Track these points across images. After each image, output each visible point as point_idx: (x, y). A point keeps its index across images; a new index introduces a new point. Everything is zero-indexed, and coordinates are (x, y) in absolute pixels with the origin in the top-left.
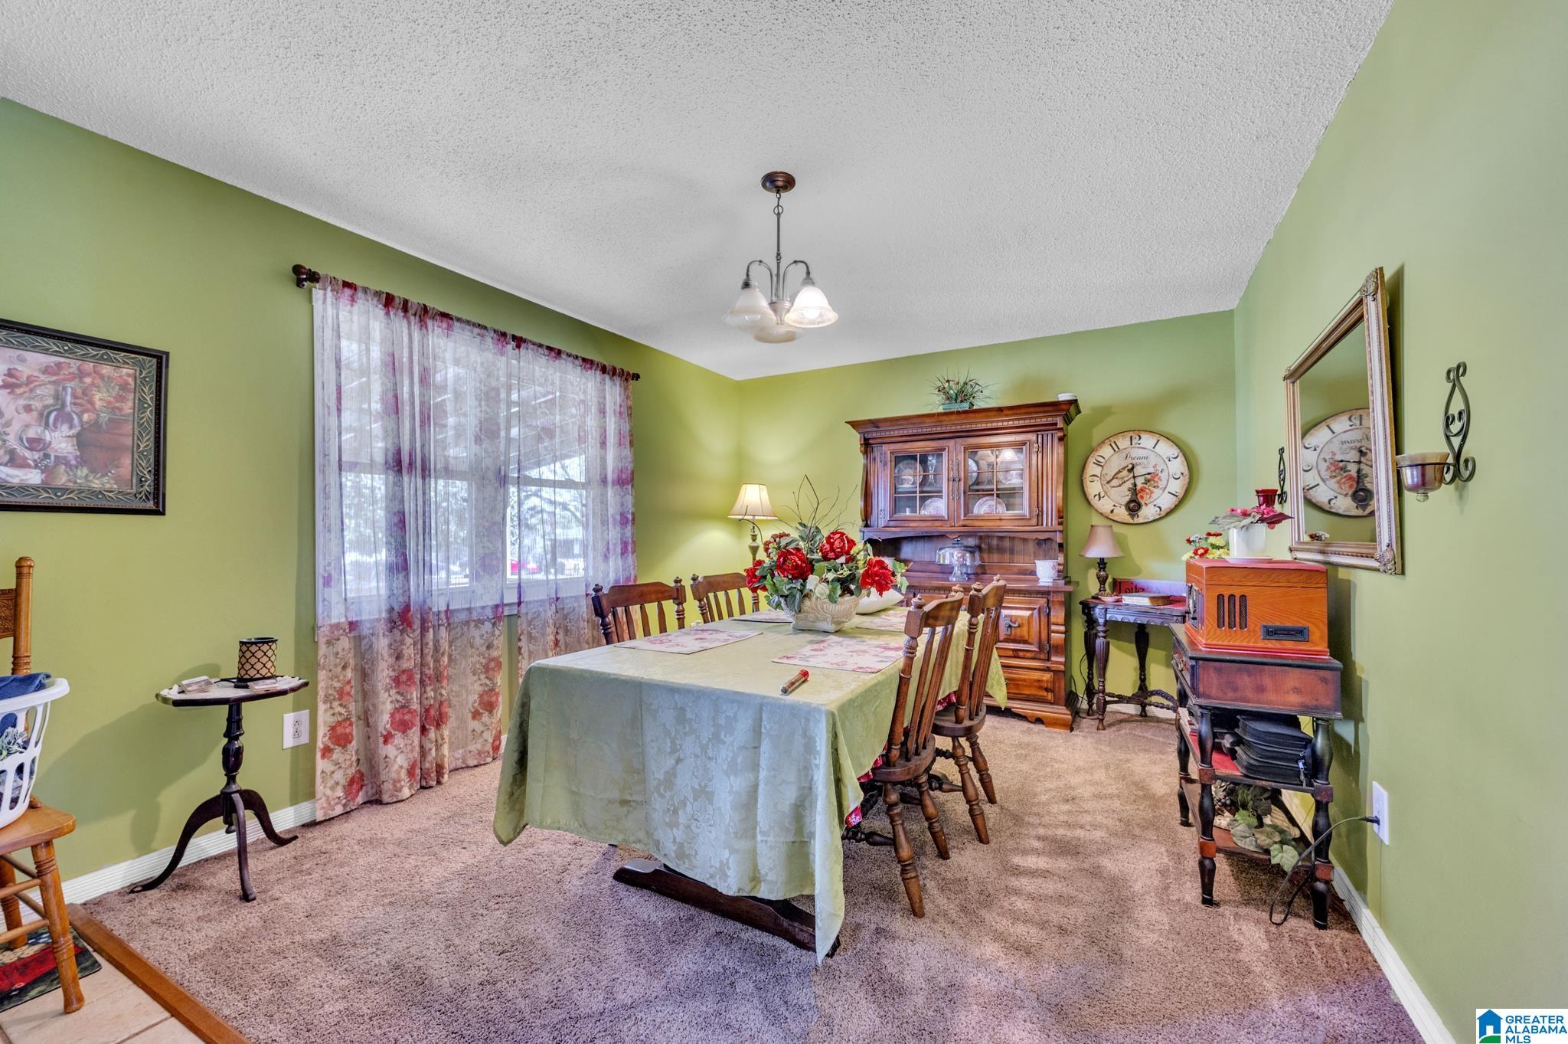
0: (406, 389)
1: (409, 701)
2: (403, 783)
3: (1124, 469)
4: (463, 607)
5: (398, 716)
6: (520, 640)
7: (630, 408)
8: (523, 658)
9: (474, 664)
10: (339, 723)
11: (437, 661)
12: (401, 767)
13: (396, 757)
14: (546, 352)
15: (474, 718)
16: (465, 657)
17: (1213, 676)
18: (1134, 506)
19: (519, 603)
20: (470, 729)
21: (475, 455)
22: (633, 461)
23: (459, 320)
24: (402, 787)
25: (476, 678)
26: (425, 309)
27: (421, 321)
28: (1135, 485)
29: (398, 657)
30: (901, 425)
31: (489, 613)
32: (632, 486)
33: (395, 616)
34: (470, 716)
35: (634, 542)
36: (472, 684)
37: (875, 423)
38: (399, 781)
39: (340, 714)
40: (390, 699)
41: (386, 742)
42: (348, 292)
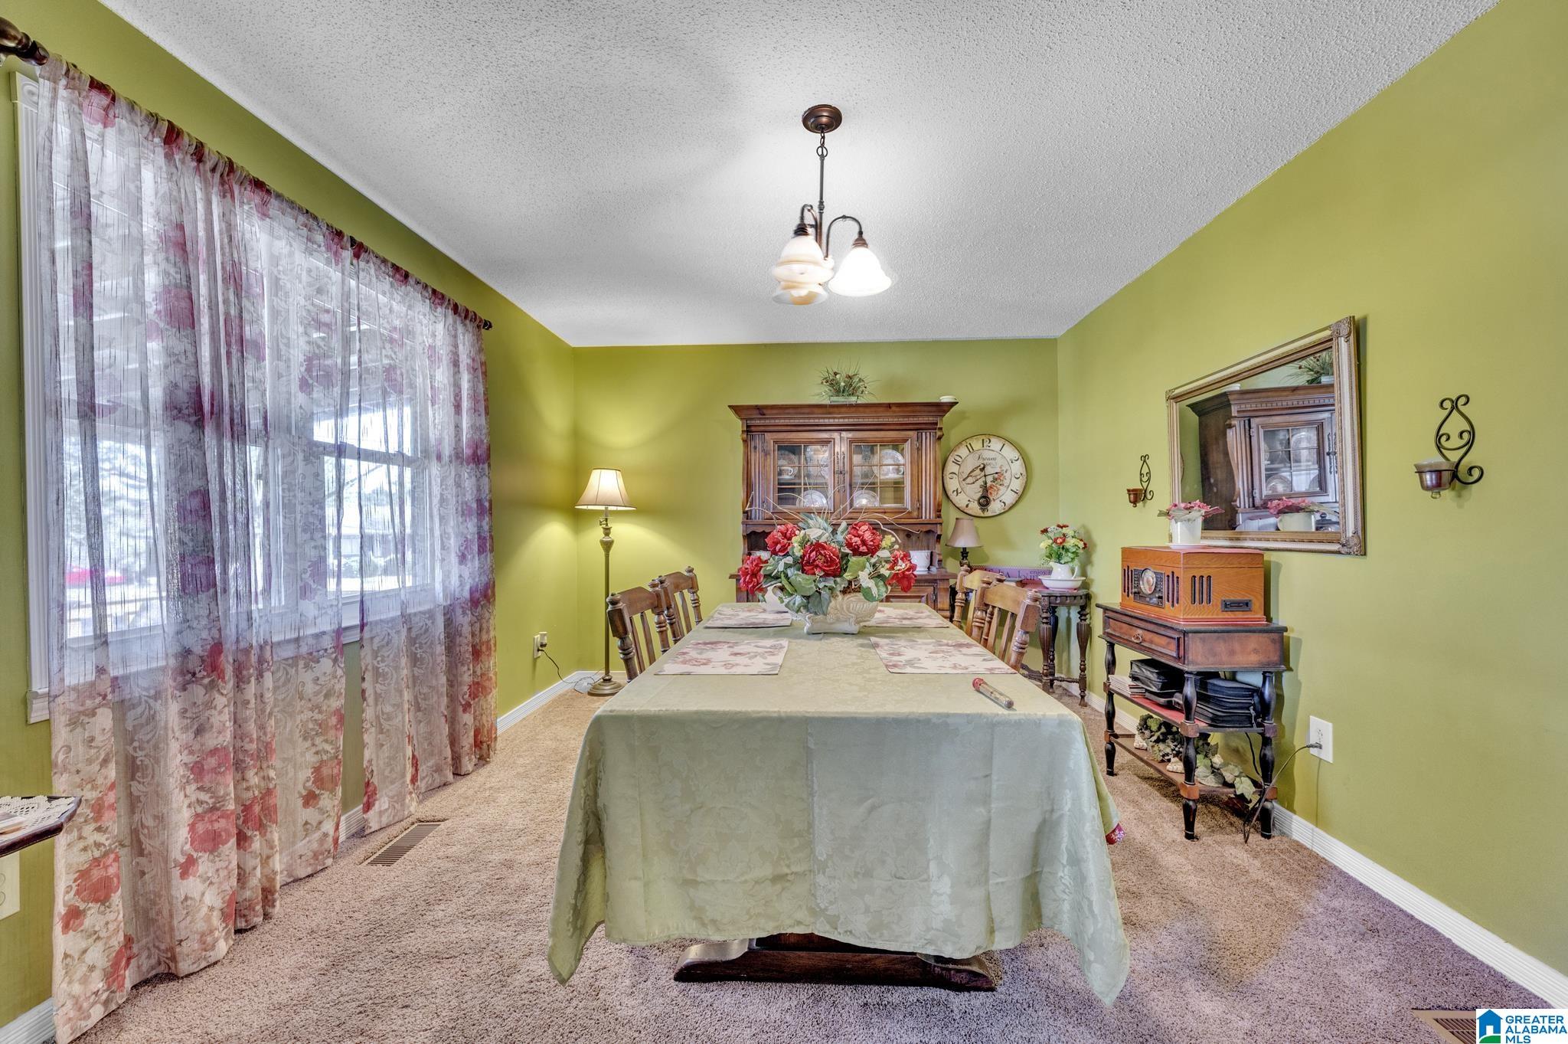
0: (204, 290)
1: (220, 800)
2: (217, 934)
3: (977, 468)
4: (288, 637)
5: (201, 828)
6: (363, 679)
7: (483, 364)
8: (368, 705)
9: (304, 724)
10: (96, 862)
11: (262, 727)
12: (211, 909)
13: (203, 894)
14: (391, 271)
15: (306, 804)
16: (292, 715)
17: (1199, 644)
18: (985, 501)
19: (362, 626)
20: (300, 822)
21: (301, 407)
22: (489, 434)
23: (279, 196)
24: (216, 940)
25: (308, 743)
26: (231, 166)
27: (223, 183)
28: (986, 483)
29: (199, 732)
30: (788, 414)
31: (327, 643)
32: (489, 466)
33: (193, 663)
34: (300, 802)
35: (491, 537)
36: (303, 754)
37: (761, 410)
38: (211, 932)
39: (98, 845)
40: (187, 802)
41: (184, 875)
42: (99, 100)
